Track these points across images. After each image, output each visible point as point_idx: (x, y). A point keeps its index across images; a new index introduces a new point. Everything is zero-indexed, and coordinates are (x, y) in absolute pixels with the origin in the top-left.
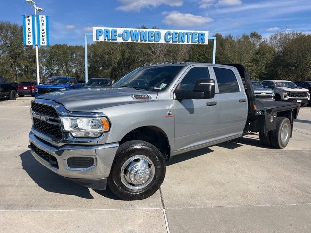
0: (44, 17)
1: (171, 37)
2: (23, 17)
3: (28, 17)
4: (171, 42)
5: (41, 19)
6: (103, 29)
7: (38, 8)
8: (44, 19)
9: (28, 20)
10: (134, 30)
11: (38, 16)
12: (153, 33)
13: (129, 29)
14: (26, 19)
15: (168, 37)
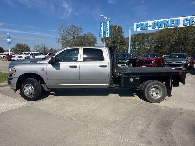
0: (109, 22)
1: (189, 21)
2: (100, 24)
3: (102, 23)
4: (188, 26)
5: (107, 23)
6: (140, 23)
7: (107, 18)
8: (109, 23)
9: (102, 25)
10: (159, 21)
11: (106, 22)
12: (174, 21)
13: (156, 21)
14: (101, 25)
15: (186, 22)
